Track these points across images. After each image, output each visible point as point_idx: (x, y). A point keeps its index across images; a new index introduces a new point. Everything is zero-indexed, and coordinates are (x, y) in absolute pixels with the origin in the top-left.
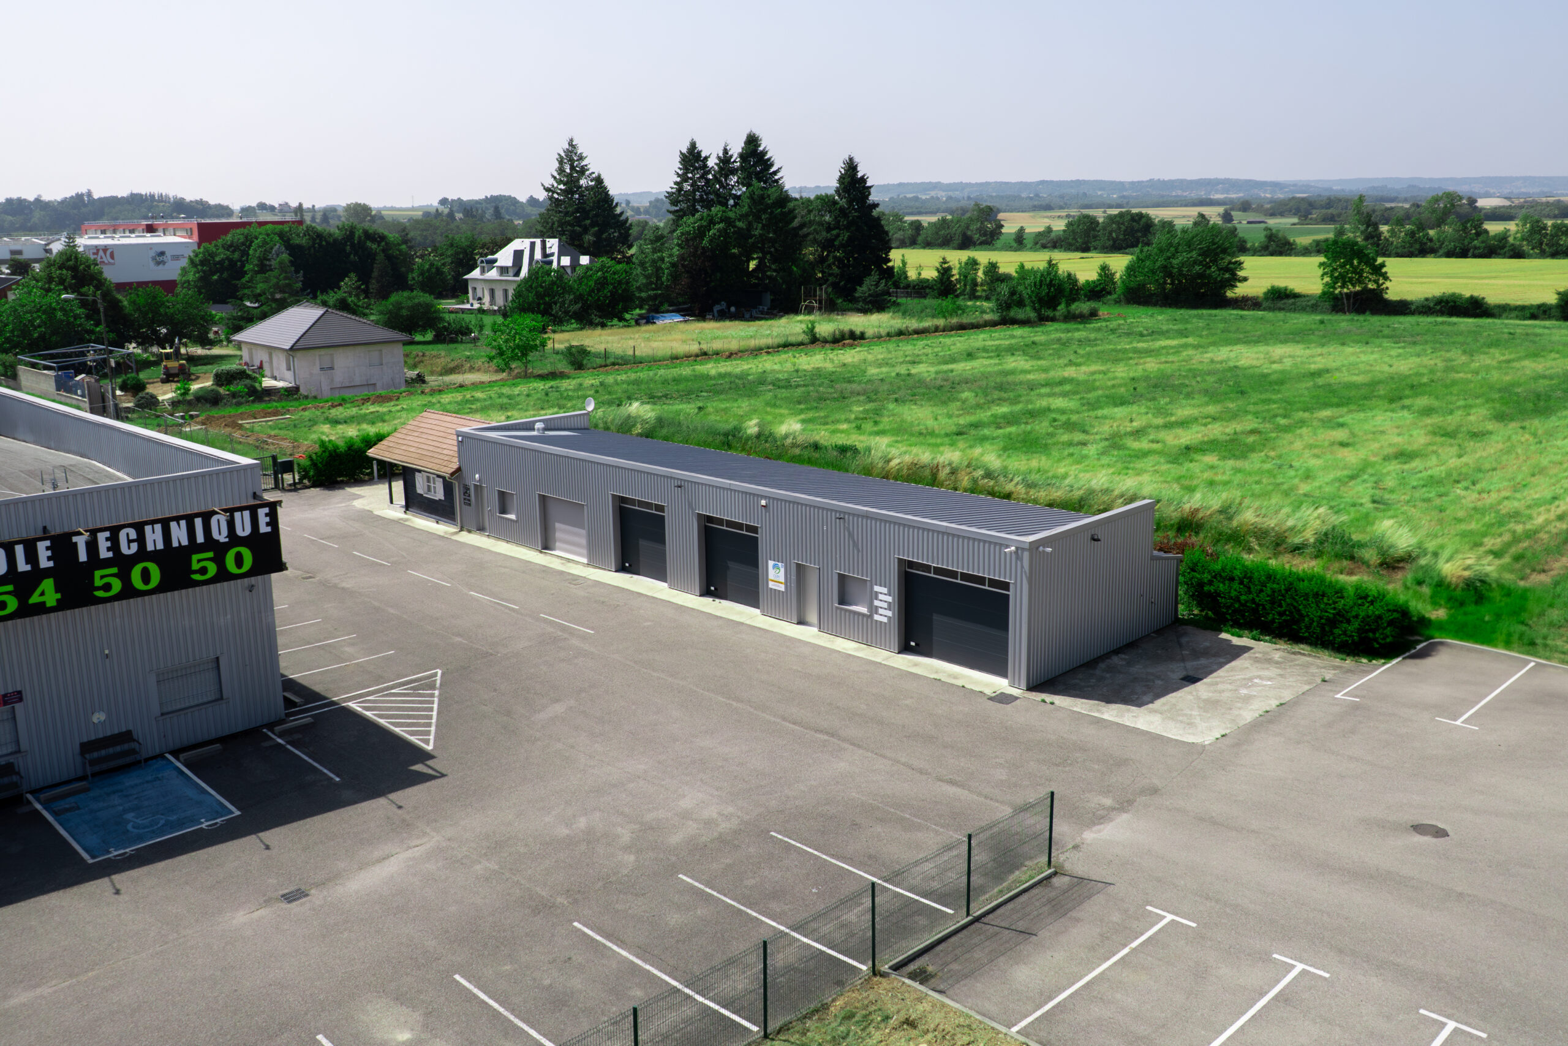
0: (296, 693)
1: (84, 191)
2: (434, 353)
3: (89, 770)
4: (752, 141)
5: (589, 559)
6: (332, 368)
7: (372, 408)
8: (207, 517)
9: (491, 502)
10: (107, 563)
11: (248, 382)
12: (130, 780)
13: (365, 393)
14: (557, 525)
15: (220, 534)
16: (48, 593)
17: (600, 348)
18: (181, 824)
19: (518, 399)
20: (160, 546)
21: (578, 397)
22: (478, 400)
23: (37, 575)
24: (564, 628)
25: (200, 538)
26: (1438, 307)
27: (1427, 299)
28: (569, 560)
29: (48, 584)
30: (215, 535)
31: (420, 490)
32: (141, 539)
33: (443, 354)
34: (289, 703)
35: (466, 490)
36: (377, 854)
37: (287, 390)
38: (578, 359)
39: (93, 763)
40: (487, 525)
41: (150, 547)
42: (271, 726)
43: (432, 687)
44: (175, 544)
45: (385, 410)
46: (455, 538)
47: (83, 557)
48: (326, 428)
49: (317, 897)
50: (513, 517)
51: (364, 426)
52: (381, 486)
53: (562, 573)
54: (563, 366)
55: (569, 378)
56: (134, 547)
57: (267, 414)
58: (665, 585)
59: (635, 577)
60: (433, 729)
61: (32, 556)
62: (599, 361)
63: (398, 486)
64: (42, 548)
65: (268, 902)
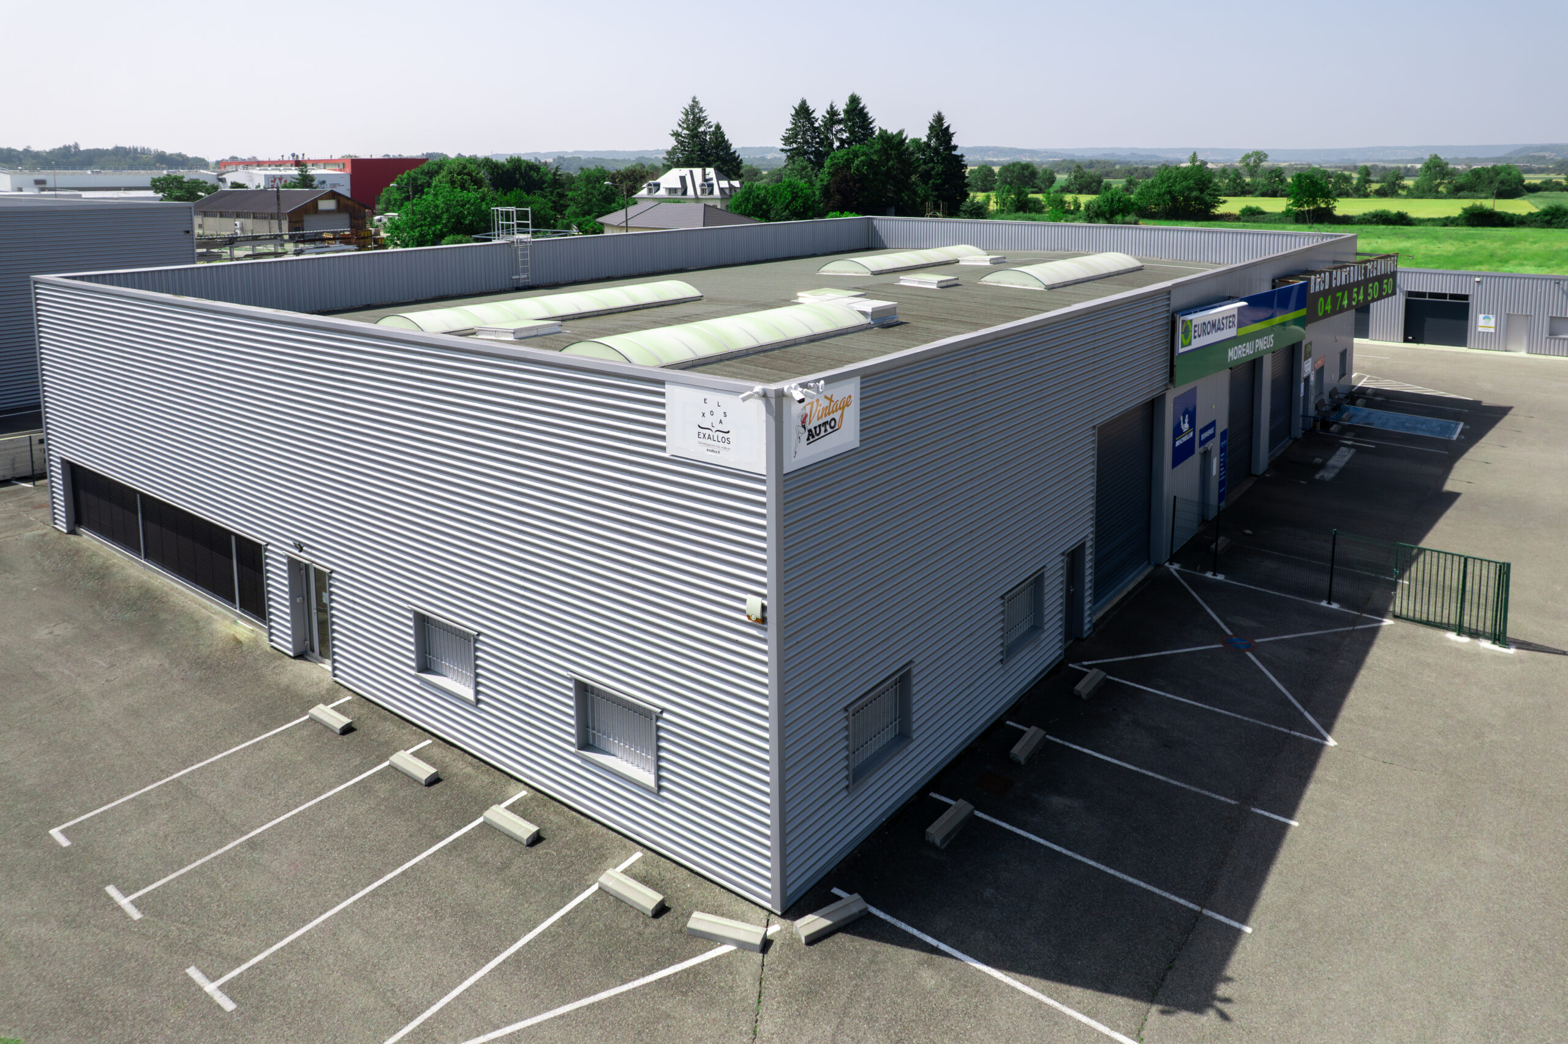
1: (72, 144)
4: (854, 100)
26: (1375, 220)
27: (1365, 214)
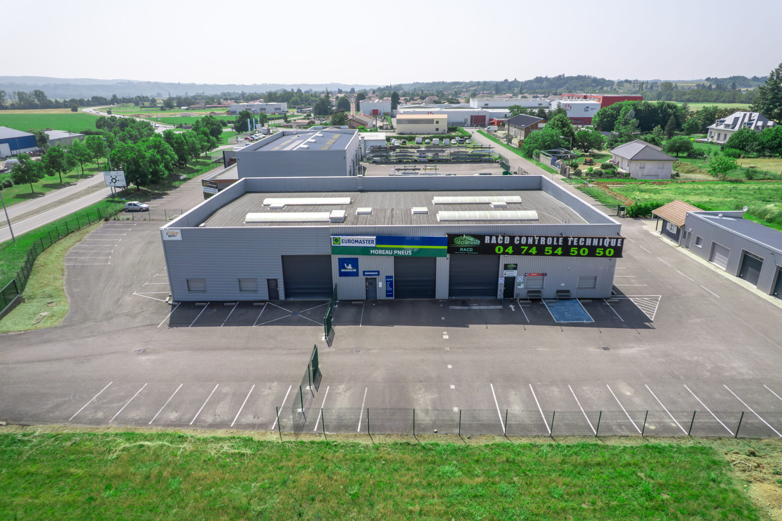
0: (616, 292)
1: (562, 74)
2: (686, 163)
3: (558, 297)
5: (727, 269)
6: (644, 168)
7: (656, 187)
8: (604, 239)
9: (693, 240)
10: (575, 246)
11: (613, 169)
12: (567, 303)
13: (655, 180)
14: (717, 254)
15: (606, 245)
16: (559, 251)
17: (765, 169)
18: (579, 319)
19: (717, 191)
20: (590, 244)
21: (745, 194)
22: (699, 189)
23: (558, 246)
24: (708, 293)
25: (601, 244)
28: (718, 268)
29: (560, 249)
30: (605, 244)
31: (668, 228)
32: (585, 242)
33: (689, 164)
34: (613, 294)
35: (685, 233)
36: (630, 345)
37: (626, 174)
38: (751, 175)
39: (559, 296)
40: (690, 246)
41: (587, 244)
42: (607, 299)
43: (657, 300)
44: (594, 245)
45: (661, 188)
46: (677, 248)
47: (570, 244)
48: (637, 193)
49: (612, 351)
50: (700, 246)
51: (652, 195)
52: (653, 221)
53: (714, 272)
54: (743, 177)
55: (744, 183)
56: (583, 243)
57: (618, 184)
58: (756, 287)
59: (744, 280)
60: (654, 314)
61: (558, 241)
62: (762, 176)
63: (661, 223)
64: (561, 239)
65: (599, 348)
